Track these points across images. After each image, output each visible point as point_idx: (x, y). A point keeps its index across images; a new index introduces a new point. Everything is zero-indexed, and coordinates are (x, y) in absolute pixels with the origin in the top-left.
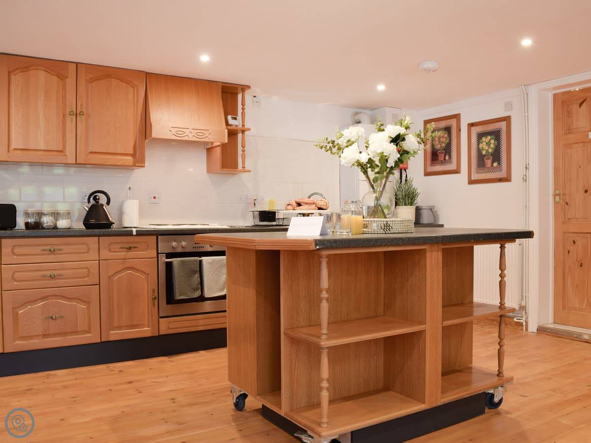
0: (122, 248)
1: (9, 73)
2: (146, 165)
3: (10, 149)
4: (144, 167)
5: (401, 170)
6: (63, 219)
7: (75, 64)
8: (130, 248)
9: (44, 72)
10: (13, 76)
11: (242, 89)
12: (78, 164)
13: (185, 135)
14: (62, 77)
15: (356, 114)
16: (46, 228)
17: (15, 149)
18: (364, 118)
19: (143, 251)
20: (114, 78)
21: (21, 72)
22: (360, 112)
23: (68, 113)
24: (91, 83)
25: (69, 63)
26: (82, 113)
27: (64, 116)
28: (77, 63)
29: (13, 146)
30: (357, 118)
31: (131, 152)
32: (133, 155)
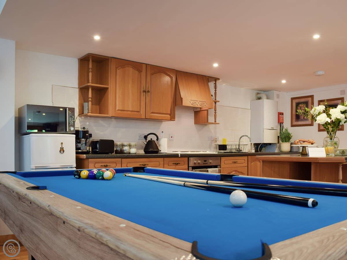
0: (174, 164)
1: (116, 68)
2: (176, 120)
3: (116, 110)
4: (174, 121)
5: (281, 123)
6: (133, 148)
7: (146, 65)
8: (177, 164)
9: (132, 68)
10: (117, 70)
11: (215, 80)
12: (146, 119)
13: (196, 104)
14: (140, 71)
15: (258, 93)
16: (126, 153)
17: (118, 110)
18: (264, 96)
19: (182, 165)
20: (162, 73)
21: (122, 68)
22: (261, 93)
23: (142, 90)
24: (152, 75)
25: (143, 64)
26: (148, 92)
27: (140, 93)
28: (146, 64)
29: (117, 109)
30: (259, 96)
31: (169, 113)
32: (170, 115)
